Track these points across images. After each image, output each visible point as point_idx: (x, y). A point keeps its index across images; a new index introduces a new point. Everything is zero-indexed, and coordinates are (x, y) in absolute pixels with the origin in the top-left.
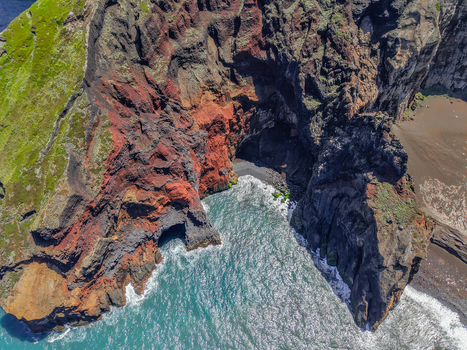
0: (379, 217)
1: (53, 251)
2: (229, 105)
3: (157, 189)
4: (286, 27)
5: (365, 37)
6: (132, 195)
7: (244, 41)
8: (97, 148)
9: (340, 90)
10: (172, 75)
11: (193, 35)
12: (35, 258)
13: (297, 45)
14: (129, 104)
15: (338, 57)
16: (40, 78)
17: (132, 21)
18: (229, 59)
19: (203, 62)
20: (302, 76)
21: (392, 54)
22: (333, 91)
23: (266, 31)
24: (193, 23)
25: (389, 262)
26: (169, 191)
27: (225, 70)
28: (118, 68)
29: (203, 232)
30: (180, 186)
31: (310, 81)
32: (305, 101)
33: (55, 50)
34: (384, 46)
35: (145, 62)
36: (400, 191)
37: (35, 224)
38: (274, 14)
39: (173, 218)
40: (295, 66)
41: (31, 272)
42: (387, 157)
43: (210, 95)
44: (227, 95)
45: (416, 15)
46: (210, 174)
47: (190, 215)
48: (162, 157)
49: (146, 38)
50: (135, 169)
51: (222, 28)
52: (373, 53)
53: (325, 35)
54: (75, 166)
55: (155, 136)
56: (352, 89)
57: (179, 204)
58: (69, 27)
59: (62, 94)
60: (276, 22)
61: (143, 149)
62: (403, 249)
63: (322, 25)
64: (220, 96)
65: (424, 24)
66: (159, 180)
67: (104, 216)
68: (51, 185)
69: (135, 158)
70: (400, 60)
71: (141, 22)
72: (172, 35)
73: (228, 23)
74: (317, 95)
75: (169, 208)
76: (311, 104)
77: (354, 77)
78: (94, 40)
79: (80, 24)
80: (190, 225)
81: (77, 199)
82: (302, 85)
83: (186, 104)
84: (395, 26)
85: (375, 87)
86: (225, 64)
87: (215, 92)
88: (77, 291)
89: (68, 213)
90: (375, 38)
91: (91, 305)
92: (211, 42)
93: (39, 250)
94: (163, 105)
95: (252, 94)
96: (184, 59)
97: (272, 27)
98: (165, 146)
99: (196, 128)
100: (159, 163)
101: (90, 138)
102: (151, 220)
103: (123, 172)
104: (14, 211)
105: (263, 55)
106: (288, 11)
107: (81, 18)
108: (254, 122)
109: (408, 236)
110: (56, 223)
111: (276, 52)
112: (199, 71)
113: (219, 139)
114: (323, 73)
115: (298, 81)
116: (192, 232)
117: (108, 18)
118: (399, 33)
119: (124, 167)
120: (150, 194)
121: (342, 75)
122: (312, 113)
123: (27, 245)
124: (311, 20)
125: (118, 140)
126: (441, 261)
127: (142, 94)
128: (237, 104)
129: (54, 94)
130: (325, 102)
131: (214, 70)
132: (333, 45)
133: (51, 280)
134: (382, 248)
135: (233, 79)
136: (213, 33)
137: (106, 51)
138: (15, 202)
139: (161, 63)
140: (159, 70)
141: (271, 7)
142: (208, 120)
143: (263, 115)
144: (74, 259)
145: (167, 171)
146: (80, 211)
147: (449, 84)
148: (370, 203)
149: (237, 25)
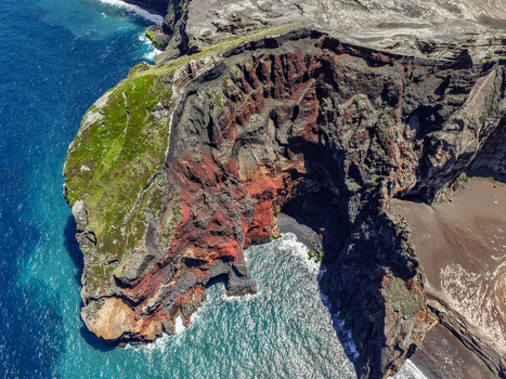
0: (389, 306)
1: (129, 293)
2: (279, 177)
3: (210, 247)
4: (339, 121)
5: (411, 133)
6: (190, 252)
7: (300, 128)
8: (169, 218)
9: (379, 180)
10: (235, 153)
11: (255, 121)
12: (115, 295)
13: (346, 136)
14: (198, 181)
15: (381, 152)
16: (130, 152)
17: (206, 111)
18: (284, 140)
19: (262, 143)
20: (347, 162)
21: (434, 153)
22: (373, 180)
23: (320, 120)
24: (257, 111)
25: (391, 342)
26: (219, 249)
27: (280, 149)
28: (194, 151)
29: (243, 282)
30: (228, 246)
31: (353, 167)
32: (347, 182)
33: (144, 131)
34: (427, 142)
35: (214, 146)
36: (409, 287)
37: (118, 272)
38: (329, 108)
39: (220, 268)
40: (342, 154)
41: (109, 304)
42: (402, 260)
43: (264, 170)
44: (279, 169)
45: (461, 123)
46: (256, 230)
47: (234, 268)
48: (218, 222)
49: (217, 126)
50: (195, 233)
51: (282, 114)
52: (416, 148)
53: (373, 131)
54: (151, 230)
55: (215, 206)
56: (389, 183)
57: (226, 259)
58: (157, 114)
59: (147, 170)
60: (330, 115)
61: (204, 218)
62: (404, 335)
63: (371, 122)
64: (273, 171)
65: (466, 131)
66: (212, 241)
67: (168, 268)
68: (132, 244)
69: (197, 225)
70: (440, 160)
71: (214, 113)
72: (238, 121)
73: (288, 110)
74: (358, 179)
75: (218, 261)
76: (352, 186)
77: (392, 172)
78: (175, 125)
79: (166, 113)
80: (233, 275)
81: (150, 258)
82: (346, 170)
83: (242, 177)
84: (440, 129)
85: (414, 176)
86: (280, 144)
87: (269, 167)
88: (141, 322)
89: (144, 266)
90: (419, 136)
91: (149, 332)
92: (271, 123)
93: (119, 290)
94: (224, 179)
95: (301, 167)
97: (326, 118)
98: (222, 214)
99: (248, 198)
100: (214, 228)
101: (165, 209)
102: (202, 270)
103: (187, 235)
104: (102, 258)
105: (315, 138)
106: (342, 107)
107: (167, 107)
108: (300, 187)
109: (410, 324)
110: (134, 274)
111: (326, 138)
112: (257, 151)
113: (268, 203)
114: (366, 162)
115: (343, 166)
116: (234, 281)
117: (188, 106)
118: (443, 136)
119: (188, 233)
120: (205, 251)
121: (384, 169)
122: (352, 193)
123: (109, 285)
124: (361, 117)
125: (185, 212)
126: (445, 341)
127: (210, 170)
128: (287, 175)
129: (140, 169)
130: (364, 187)
131: (270, 150)
132: (379, 141)
133: (124, 313)
134: (387, 331)
135: (286, 155)
136: (274, 117)
137: (184, 135)
138: (103, 250)
139: (227, 146)
140: (223, 154)
141: (328, 101)
142: (260, 191)
143: (309, 183)
144: (143, 300)
145: (219, 234)
146: (151, 266)
147: (496, 168)
148: (383, 292)
149: (295, 113)
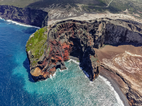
0: (92, 61)
1: (41, 65)
2: (68, 45)
3: (56, 58)
4: (78, 33)
5: (91, 35)
6: (53, 58)
7: (71, 35)
9: (87, 43)
10: (59, 40)
11: (63, 34)
13: (79, 36)
14: (53, 44)
15: (86, 38)
16: (40, 40)
17: (54, 32)
18: (68, 38)
19: (64, 38)
20: (81, 41)
21: (95, 37)
23: (75, 34)
24: (63, 33)
25: (93, 68)
26: (58, 58)
27: (68, 40)
28: (52, 39)
29: (64, 67)
30: (60, 58)
31: (82, 41)
32: (81, 45)
33: (42, 36)
34: (94, 36)
35: (55, 38)
36: (95, 57)
37: (38, 61)
38: (76, 31)
40: (79, 39)
41: (37, 69)
43: (65, 44)
44: (68, 44)
45: (98, 31)
46: (65, 57)
47: (61, 63)
48: (57, 52)
49: (56, 35)
50: (53, 54)
51: (67, 33)
52: (92, 37)
53: (84, 34)
54: (45, 52)
55: (57, 49)
56: (89, 43)
57: (60, 61)
58: (45, 33)
59: (43, 42)
60: (76, 32)
61: (55, 51)
62: (95, 65)
63: (83, 33)
65: (100, 33)
66: (57, 56)
67: (48, 61)
68: (41, 55)
69: (54, 52)
70: (97, 38)
71: (55, 33)
72: (60, 34)
73: (68, 33)
75: (58, 62)
76: (82, 45)
77: (89, 41)
78: (48, 35)
79: (46, 33)
80: (61, 65)
81: (45, 57)
82: (81, 42)
83: (62, 45)
84: (96, 33)
85: (93, 43)
86: (68, 39)
87: (66, 43)
88: (43, 73)
89: (44, 59)
90: (92, 35)
91: (45, 76)
92: (66, 35)
93: (38, 65)
94: (58, 45)
95: (72, 44)
96: (62, 38)
97: (75, 33)
98: (58, 51)
99: (63, 49)
101: (47, 49)
102: (55, 63)
103: (52, 54)
104: (35, 59)
105: (74, 38)
106: (78, 31)
107: (46, 32)
108: (73, 48)
109: (96, 63)
110: (42, 60)
111: (76, 37)
112: (64, 40)
113: (67, 51)
114: (84, 40)
115: (80, 42)
116: (62, 66)
117: (50, 32)
118: (96, 34)
119: (52, 53)
120: (55, 58)
121: (87, 40)
122: (83, 47)
123: (37, 64)
124: (82, 32)
125: (51, 49)
127: (55, 43)
128: (70, 45)
129: (42, 42)
130: (84, 45)
131: (66, 40)
132: (85, 36)
133: (39, 71)
134: (92, 66)
135: (69, 41)
136: (66, 34)
137: (50, 37)
139: (58, 38)
140: (57, 39)
141: (75, 30)
142: (65, 47)
144: (44, 67)
145: (58, 55)
146: (45, 59)
148: (90, 59)
149: (70, 33)
